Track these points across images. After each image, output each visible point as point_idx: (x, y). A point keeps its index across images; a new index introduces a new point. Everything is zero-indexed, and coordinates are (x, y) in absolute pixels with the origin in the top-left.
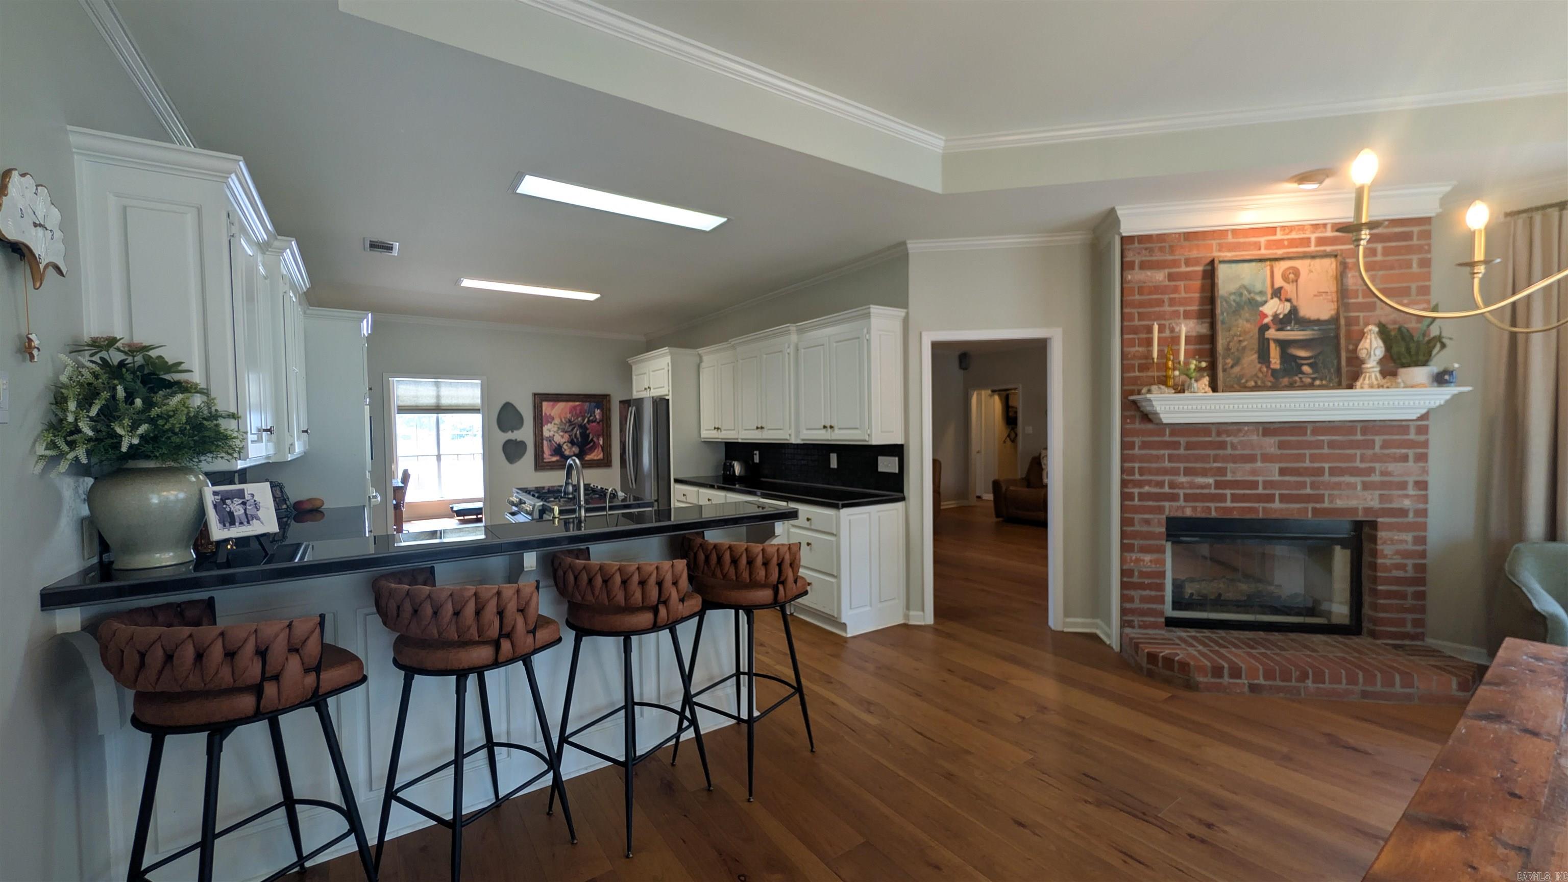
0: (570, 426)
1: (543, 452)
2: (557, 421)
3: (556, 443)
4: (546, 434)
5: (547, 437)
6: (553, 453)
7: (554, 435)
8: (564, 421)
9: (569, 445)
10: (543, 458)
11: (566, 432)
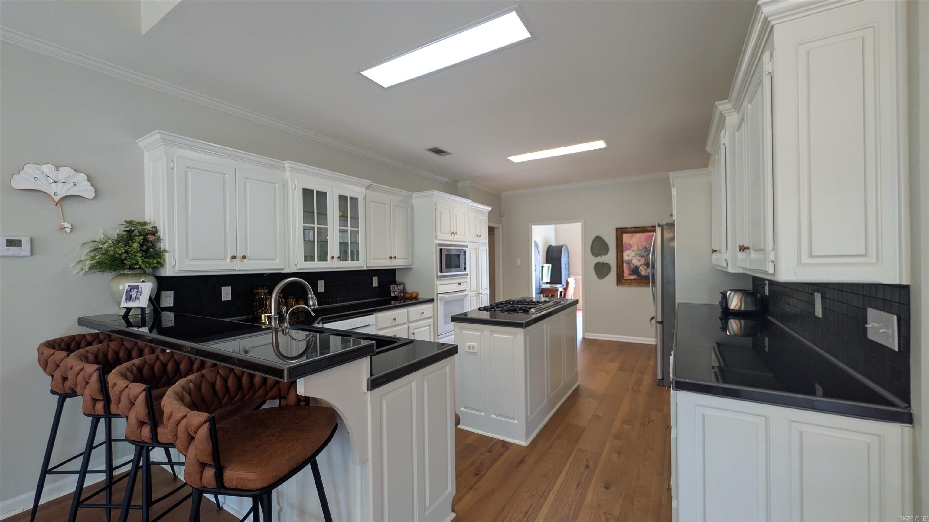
0: (645, 252)
1: (623, 272)
2: (635, 248)
3: (634, 265)
4: (626, 258)
5: (626, 261)
6: (631, 273)
7: (632, 259)
8: (640, 248)
9: (645, 267)
10: (623, 277)
11: (642, 257)
